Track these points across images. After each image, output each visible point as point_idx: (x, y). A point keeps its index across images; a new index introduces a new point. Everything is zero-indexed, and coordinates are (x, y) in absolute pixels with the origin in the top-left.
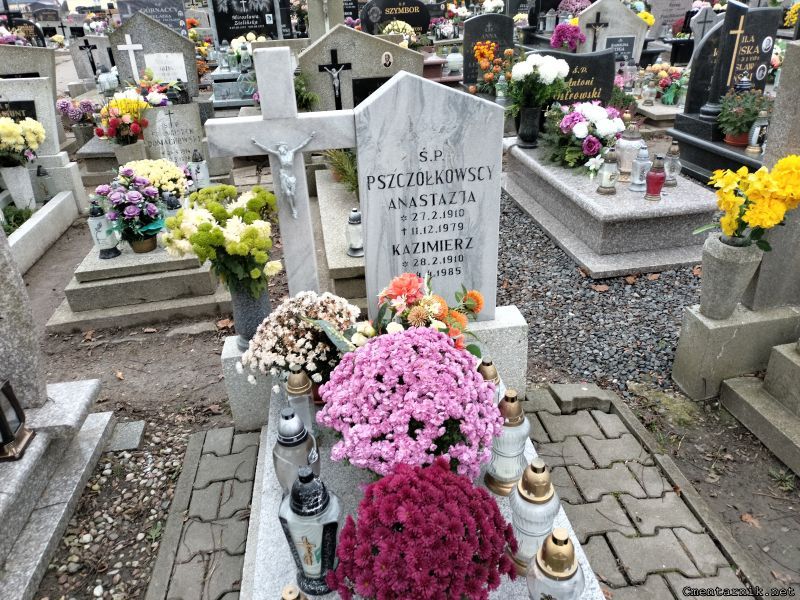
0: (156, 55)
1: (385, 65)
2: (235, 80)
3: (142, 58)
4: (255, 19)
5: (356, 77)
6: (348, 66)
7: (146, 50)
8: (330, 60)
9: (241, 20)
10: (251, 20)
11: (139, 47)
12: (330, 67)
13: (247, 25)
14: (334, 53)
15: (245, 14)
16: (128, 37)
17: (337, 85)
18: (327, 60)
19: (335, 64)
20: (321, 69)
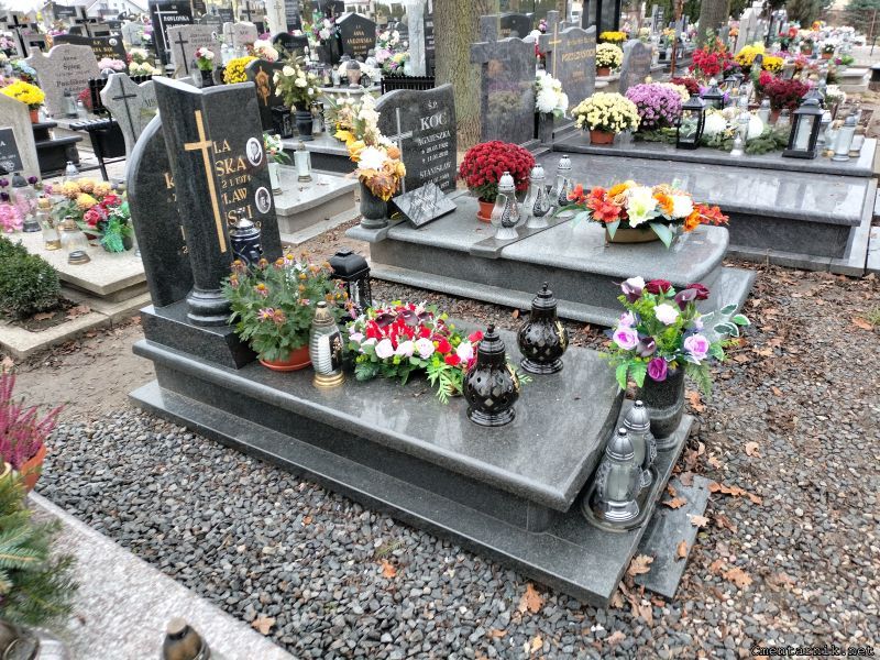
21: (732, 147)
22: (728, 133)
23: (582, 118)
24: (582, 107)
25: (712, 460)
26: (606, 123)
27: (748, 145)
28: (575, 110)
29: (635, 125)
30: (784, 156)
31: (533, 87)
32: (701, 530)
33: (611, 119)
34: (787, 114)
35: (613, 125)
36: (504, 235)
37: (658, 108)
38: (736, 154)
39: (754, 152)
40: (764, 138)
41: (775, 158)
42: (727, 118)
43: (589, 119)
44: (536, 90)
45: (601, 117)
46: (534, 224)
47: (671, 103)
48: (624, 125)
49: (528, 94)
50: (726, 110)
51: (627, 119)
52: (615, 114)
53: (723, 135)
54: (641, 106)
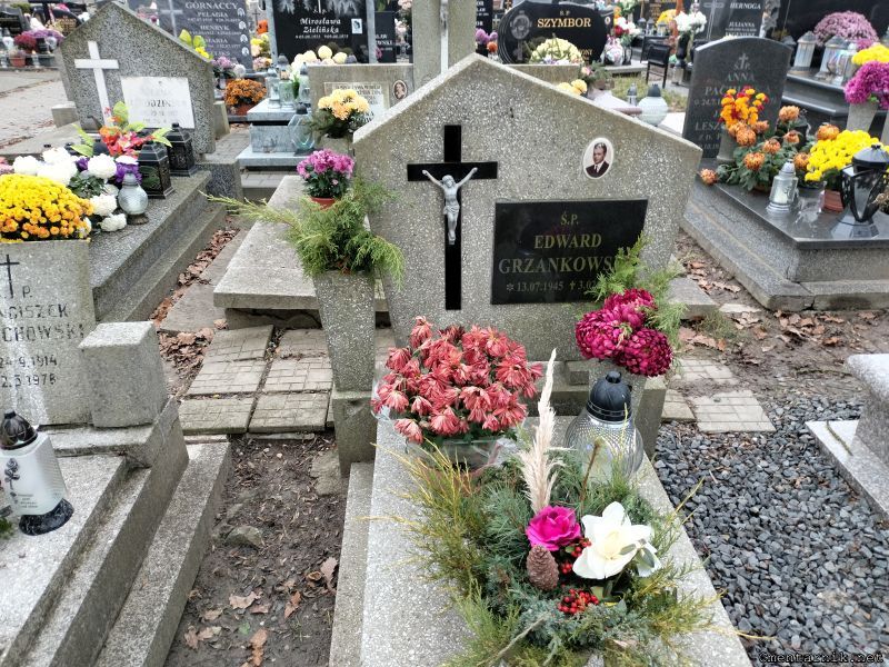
0: (141, 80)
2: (285, 123)
3: (118, 83)
4: (335, 26)
5: (506, 197)
6: (488, 171)
7: (124, 70)
8: (441, 153)
9: (314, 26)
10: (329, 26)
11: (112, 64)
12: (438, 171)
13: (322, 34)
14: (452, 135)
15: (319, 17)
16: (92, 47)
17: (452, 217)
18: (433, 151)
19: (452, 163)
20: (415, 173)
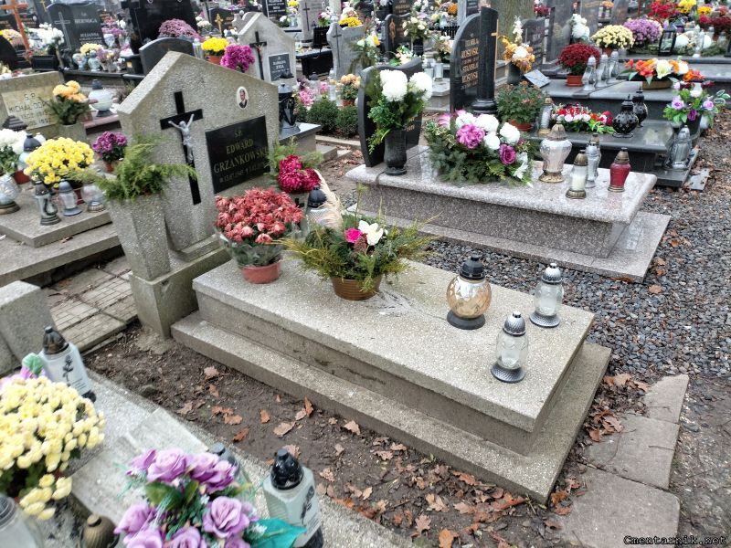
1: (241, 104)
5: (209, 128)
6: (198, 114)
8: (175, 109)
12: (177, 120)
14: (179, 97)
17: (190, 146)
18: (170, 110)
19: (182, 115)
20: (165, 124)
21: (694, 52)
22: (690, 46)
23: (600, 40)
24: (598, 34)
25: (708, 163)
26: (615, 42)
27: (703, 52)
28: (594, 36)
29: (632, 43)
30: (725, 56)
31: (570, 24)
32: (709, 178)
33: (618, 40)
34: (724, 35)
35: (619, 44)
36: (587, 88)
37: (645, 33)
38: (696, 56)
39: (708, 55)
40: (711, 48)
41: (721, 58)
42: (689, 37)
43: (605, 41)
44: (572, 24)
45: (612, 39)
46: (600, 85)
47: (654, 30)
48: (626, 44)
49: (567, 27)
50: (687, 33)
51: (627, 40)
52: (621, 37)
53: (686, 47)
54: (635, 33)
